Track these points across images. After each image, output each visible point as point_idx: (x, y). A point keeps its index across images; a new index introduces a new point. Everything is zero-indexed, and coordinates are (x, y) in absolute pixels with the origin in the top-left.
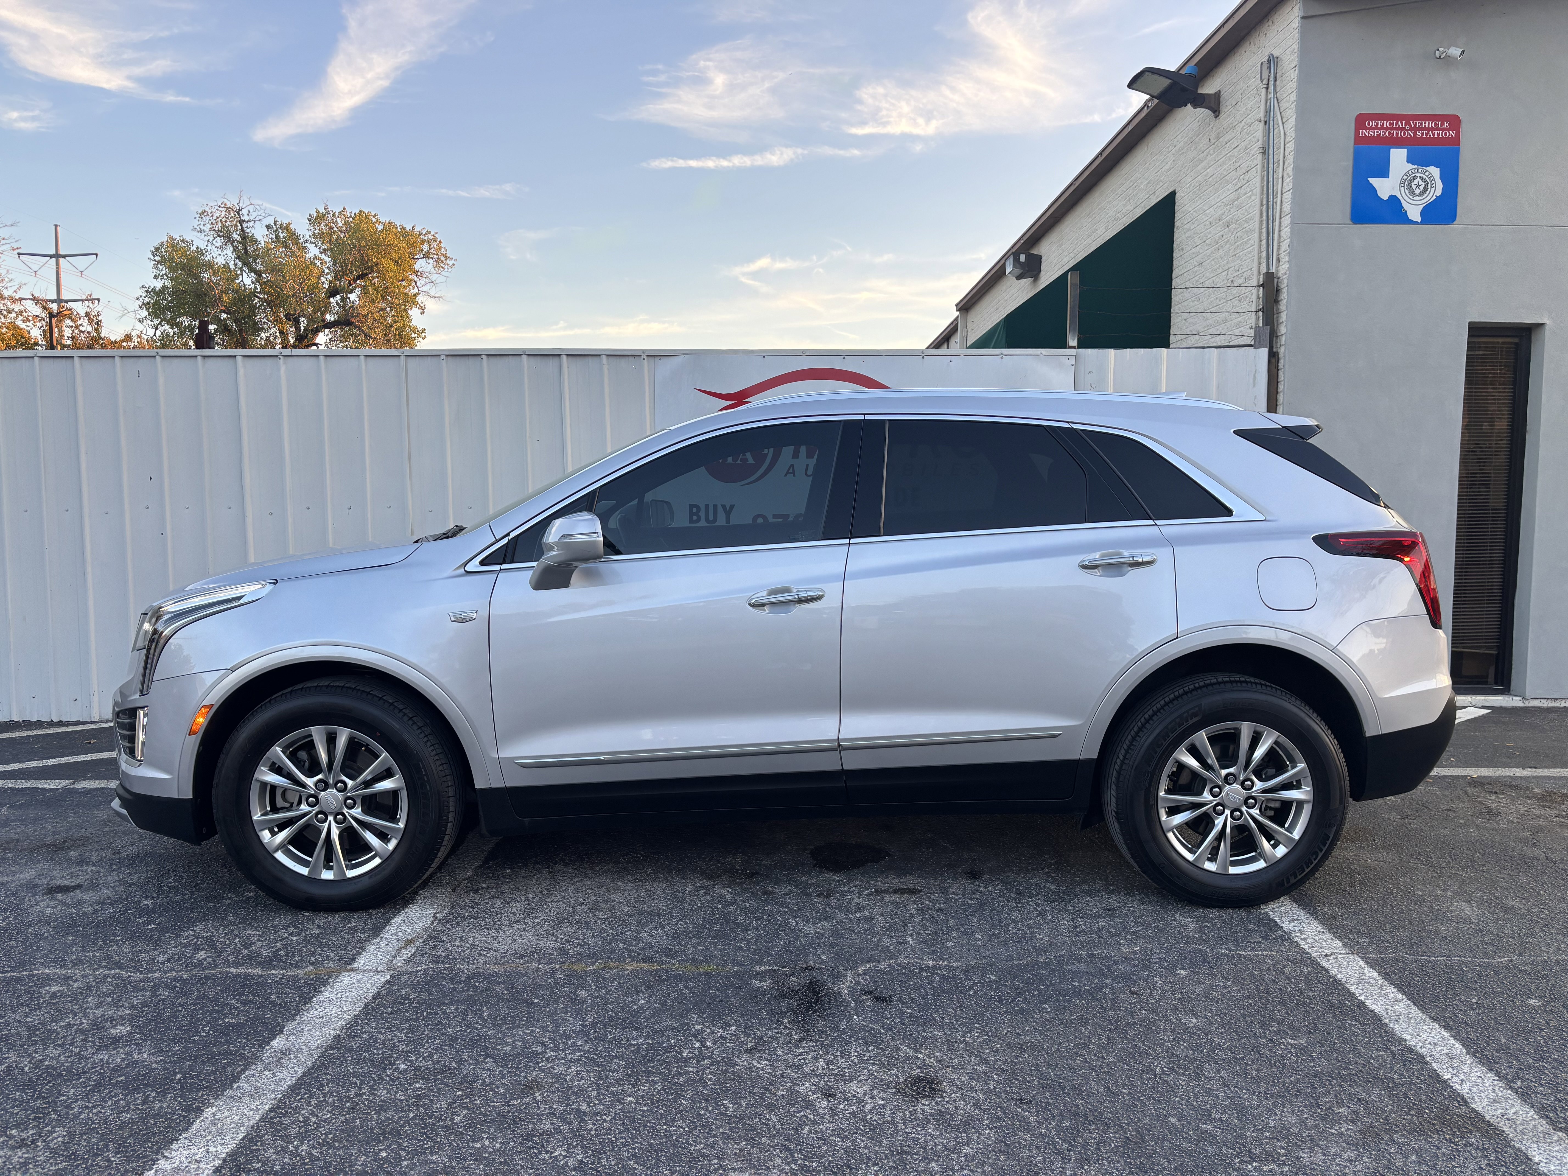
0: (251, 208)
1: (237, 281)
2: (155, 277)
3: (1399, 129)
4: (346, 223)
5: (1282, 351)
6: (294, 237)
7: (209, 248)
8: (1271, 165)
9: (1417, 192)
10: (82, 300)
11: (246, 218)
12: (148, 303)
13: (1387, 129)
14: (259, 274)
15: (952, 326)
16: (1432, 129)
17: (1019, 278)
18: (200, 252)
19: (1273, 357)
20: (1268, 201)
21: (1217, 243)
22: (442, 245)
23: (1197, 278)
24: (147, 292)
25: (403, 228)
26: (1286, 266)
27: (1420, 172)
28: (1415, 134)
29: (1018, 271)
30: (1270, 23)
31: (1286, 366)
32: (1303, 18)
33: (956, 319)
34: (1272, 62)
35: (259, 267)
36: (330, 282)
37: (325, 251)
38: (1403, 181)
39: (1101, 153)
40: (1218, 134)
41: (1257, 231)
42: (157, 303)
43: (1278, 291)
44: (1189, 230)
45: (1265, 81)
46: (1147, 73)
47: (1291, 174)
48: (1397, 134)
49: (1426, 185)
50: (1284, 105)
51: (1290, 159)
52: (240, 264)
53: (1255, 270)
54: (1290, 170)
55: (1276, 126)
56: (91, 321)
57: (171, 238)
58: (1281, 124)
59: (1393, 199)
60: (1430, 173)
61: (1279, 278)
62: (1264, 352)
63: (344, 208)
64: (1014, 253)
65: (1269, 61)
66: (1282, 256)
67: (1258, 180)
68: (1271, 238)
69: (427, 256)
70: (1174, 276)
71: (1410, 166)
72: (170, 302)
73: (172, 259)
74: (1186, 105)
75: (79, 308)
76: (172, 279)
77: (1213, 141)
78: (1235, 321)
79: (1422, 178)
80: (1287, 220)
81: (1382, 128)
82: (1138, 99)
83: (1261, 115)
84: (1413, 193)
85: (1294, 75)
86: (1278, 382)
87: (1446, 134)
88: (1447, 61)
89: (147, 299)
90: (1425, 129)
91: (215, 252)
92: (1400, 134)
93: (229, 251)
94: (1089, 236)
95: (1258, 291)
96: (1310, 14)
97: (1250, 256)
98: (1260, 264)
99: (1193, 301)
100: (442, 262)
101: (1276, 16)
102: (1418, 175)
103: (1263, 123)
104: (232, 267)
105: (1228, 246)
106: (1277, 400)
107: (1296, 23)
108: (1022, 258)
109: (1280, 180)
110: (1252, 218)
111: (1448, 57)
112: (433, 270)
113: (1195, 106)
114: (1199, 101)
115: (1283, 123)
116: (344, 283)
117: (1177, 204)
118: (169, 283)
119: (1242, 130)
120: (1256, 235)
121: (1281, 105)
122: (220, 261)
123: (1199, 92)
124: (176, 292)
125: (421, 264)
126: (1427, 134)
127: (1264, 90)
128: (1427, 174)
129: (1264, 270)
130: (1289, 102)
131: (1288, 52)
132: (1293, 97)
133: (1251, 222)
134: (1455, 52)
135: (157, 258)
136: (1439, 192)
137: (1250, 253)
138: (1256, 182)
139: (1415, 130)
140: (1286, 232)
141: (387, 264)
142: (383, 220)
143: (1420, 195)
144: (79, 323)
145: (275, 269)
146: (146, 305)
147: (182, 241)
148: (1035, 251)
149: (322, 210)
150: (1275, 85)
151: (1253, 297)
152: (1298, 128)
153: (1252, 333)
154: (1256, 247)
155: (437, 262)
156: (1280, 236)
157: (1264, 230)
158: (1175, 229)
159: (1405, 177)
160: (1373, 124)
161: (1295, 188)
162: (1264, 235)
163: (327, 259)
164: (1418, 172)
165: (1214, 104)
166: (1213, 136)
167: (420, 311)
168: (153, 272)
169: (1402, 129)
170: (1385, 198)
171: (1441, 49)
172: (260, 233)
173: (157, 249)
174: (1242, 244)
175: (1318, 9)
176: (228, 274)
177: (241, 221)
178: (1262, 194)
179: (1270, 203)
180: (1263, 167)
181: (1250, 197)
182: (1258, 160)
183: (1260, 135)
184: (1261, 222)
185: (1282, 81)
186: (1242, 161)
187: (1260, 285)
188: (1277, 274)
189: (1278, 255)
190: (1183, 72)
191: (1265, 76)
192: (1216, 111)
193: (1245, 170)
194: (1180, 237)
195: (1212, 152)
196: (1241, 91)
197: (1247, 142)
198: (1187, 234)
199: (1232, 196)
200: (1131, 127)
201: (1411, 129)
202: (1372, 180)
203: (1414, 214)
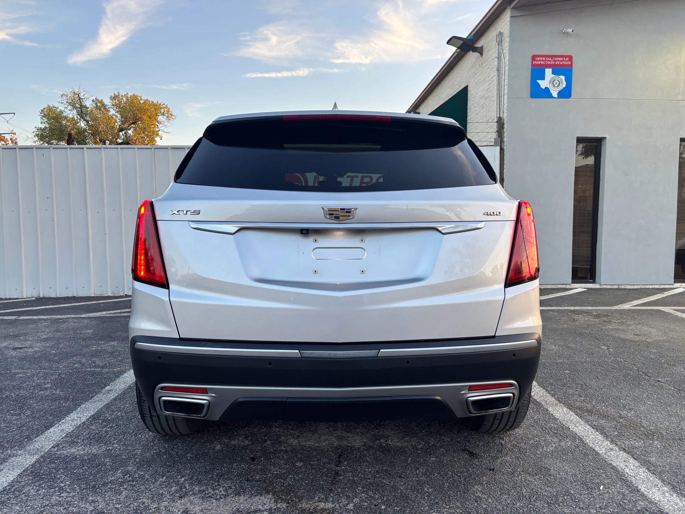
0: (84, 93)
1: (78, 125)
2: (41, 123)
3: (549, 61)
4: (127, 100)
5: (505, 148)
6: (104, 105)
7: (65, 110)
8: (500, 75)
9: (556, 85)
10: (9, 134)
11: (82, 97)
12: (38, 134)
13: (544, 61)
14: (87, 121)
16: (562, 61)
18: (61, 112)
19: (502, 150)
21: (483, 106)
22: (170, 110)
23: (476, 120)
24: (37, 129)
25: (152, 102)
26: (506, 114)
27: (557, 78)
28: (555, 63)
30: (500, 19)
31: (507, 154)
32: (511, 17)
34: (501, 34)
35: (88, 118)
36: (120, 125)
37: (117, 112)
38: (550, 82)
39: (440, 70)
40: (482, 63)
41: (496, 101)
42: (42, 134)
43: (503, 124)
44: (473, 101)
45: (498, 42)
46: (453, 38)
48: (548, 63)
49: (560, 83)
50: (505, 51)
51: (507, 73)
52: (79, 117)
53: (495, 116)
54: (507, 77)
55: (502, 60)
56: (12, 142)
57: (49, 106)
59: (547, 88)
60: (561, 78)
62: (498, 148)
63: (126, 93)
65: (499, 34)
66: (505, 110)
67: (496, 81)
68: (500, 104)
69: (163, 114)
70: (468, 119)
71: (553, 76)
72: (48, 134)
73: (49, 115)
74: (470, 51)
75: (8, 137)
76: (49, 124)
77: (480, 66)
78: (489, 136)
79: (558, 80)
80: (506, 97)
81: (542, 60)
82: (453, 49)
83: (497, 55)
84: (554, 86)
85: (508, 39)
86: (504, 160)
87: (567, 63)
88: (567, 34)
89: (37, 133)
90: (559, 61)
91: (68, 112)
92: (549, 63)
93: (75, 111)
95: (496, 124)
96: (514, 16)
97: (494, 111)
98: (497, 114)
99: (475, 129)
100: (170, 117)
101: (501, 17)
102: (556, 79)
103: (497, 58)
104: (76, 118)
105: (486, 107)
107: (508, 19)
109: (503, 81)
110: (494, 96)
111: (567, 32)
112: (165, 120)
113: (473, 52)
114: (475, 50)
115: (504, 59)
116: (126, 126)
117: (468, 91)
118: (47, 126)
119: (491, 61)
120: (495, 103)
121: (503, 51)
122: (71, 116)
123: (474, 46)
124: (51, 129)
125: (160, 118)
126: (559, 63)
127: (497, 46)
128: (560, 78)
129: (498, 116)
130: (506, 50)
131: (506, 30)
132: (507, 48)
134: (570, 30)
135: (42, 115)
136: (564, 86)
137: (494, 109)
138: (495, 82)
139: (555, 61)
140: (506, 101)
141: (145, 118)
142: (143, 99)
143: (557, 87)
145: (95, 119)
146: (37, 135)
147: (53, 107)
148: (417, 111)
149: (116, 94)
150: (501, 44)
151: (495, 127)
152: (509, 60)
153: (494, 141)
154: (495, 107)
155: (168, 117)
156: (504, 102)
157: (498, 101)
158: (468, 100)
159: (551, 80)
160: (539, 59)
161: (509, 84)
162: (498, 102)
163: (118, 115)
164: (556, 78)
165: (480, 51)
166: (480, 64)
167: (160, 138)
168: (40, 121)
169: (550, 61)
170: (543, 88)
171: (565, 30)
172: (89, 104)
173: (42, 111)
174: (491, 106)
175: (517, 13)
176: (74, 122)
177: (80, 99)
178: (497, 86)
179: (500, 90)
180: (497, 76)
181: (493, 88)
182: (496, 73)
183: (496, 63)
184: (497, 97)
185: (504, 42)
186: (490, 73)
187: (497, 122)
188: (503, 118)
189: (503, 110)
190: (468, 38)
191: (498, 40)
192: (481, 54)
193: (491, 77)
194: (470, 104)
195: (480, 70)
196: (490, 46)
197: (492, 66)
198: (472, 103)
199: (487, 87)
200: (451, 60)
201: (553, 61)
202: (538, 81)
203: (555, 94)
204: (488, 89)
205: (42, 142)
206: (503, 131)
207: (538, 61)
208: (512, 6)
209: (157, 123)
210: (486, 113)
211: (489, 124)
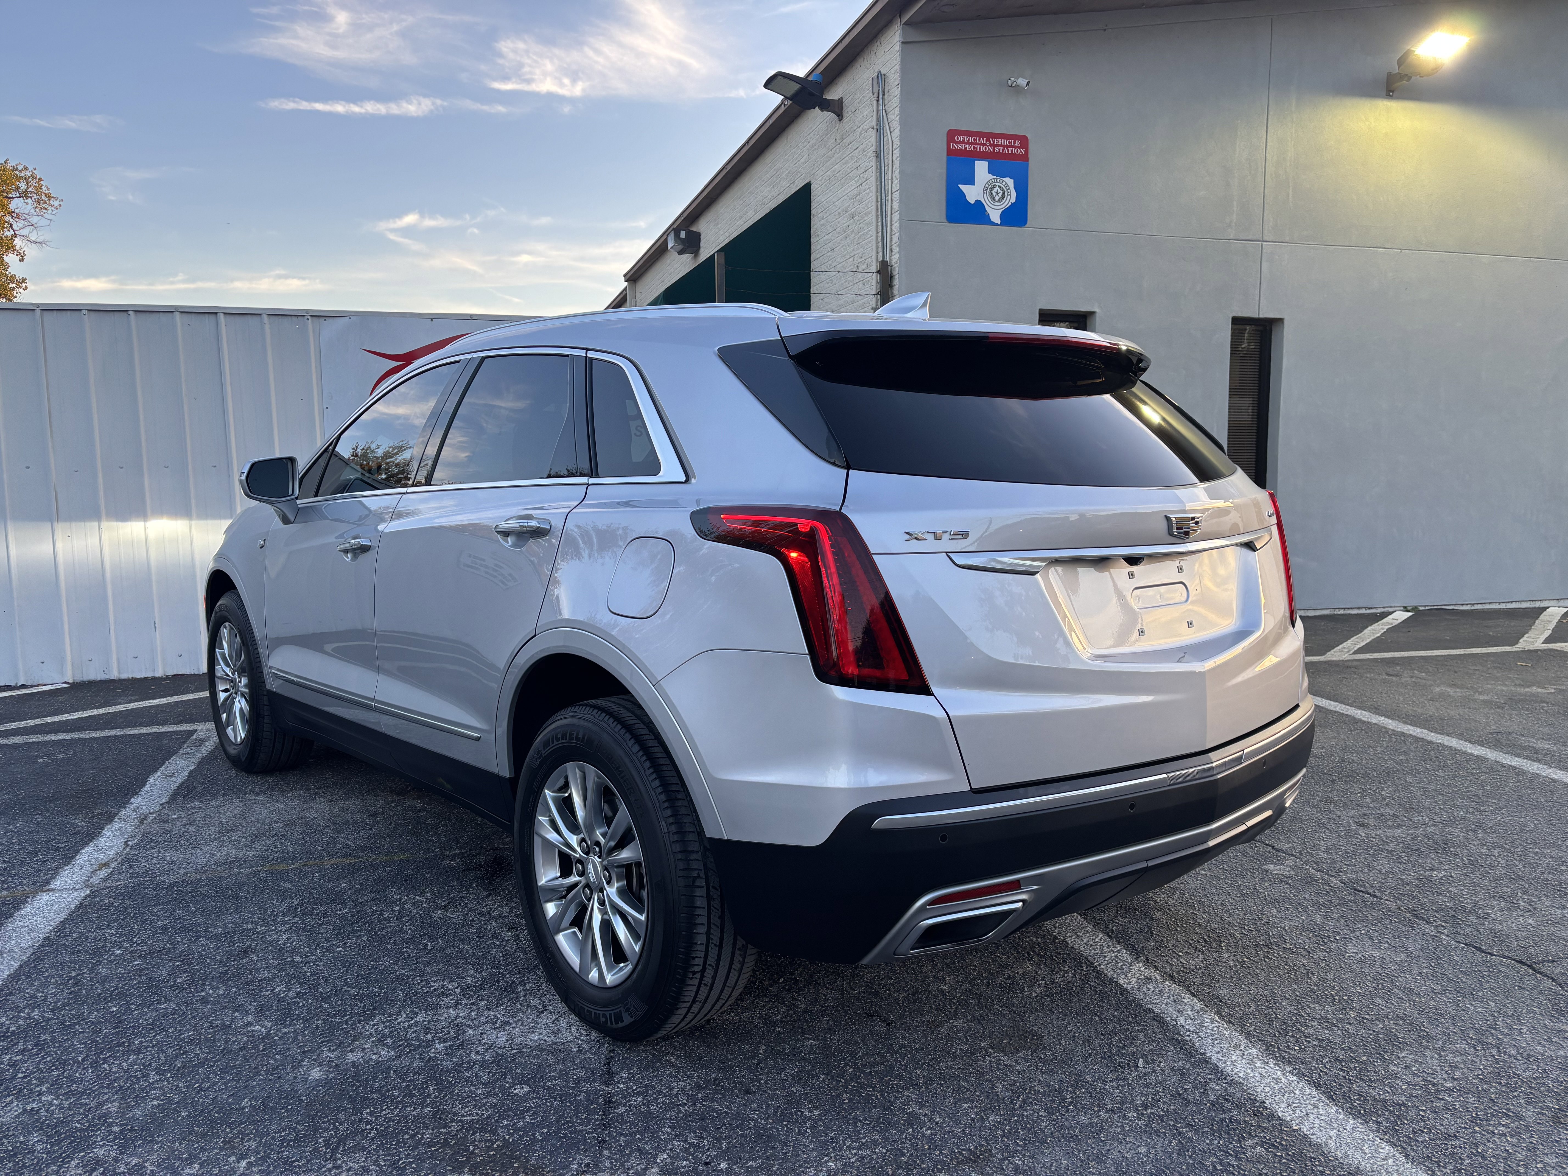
3: (981, 144)
8: (883, 168)
9: (997, 198)
13: (972, 143)
15: (621, 296)
16: (1007, 146)
17: (680, 253)
20: (881, 199)
21: (845, 232)
23: (830, 262)
26: (897, 256)
27: (999, 181)
28: (994, 149)
29: (680, 247)
30: (878, 43)
32: (903, 43)
33: (625, 289)
34: (881, 78)
38: (985, 190)
40: (842, 135)
41: (874, 224)
43: (892, 277)
44: (823, 218)
45: (876, 95)
46: (779, 77)
47: (898, 177)
48: (980, 148)
49: (1004, 193)
50: (891, 117)
51: (897, 164)
54: (897, 173)
55: (885, 135)
58: (889, 133)
59: (978, 202)
60: (1006, 183)
61: (892, 266)
64: (675, 229)
65: (878, 77)
66: (894, 247)
67: (873, 179)
68: (885, 231)
69: (25, 195)
70: (812, 260)
71: (992, 177)
74: (814, 108)
77: (839, 141)
78: (861, 302)
79: (1000, 187)
80: (896, 216)
81: (968, 143)
82: (775, 99)
83: (874, 123)
84: (993, 199)
85: (897, 91)
87: (1017, 151)
88: (1017, 89)
90: (1001, 146)
92: (983, 149)
94: (741, 218)
95: (877, 276)
96: (908, 40)
97: (870, 245)
98: (878, 254)
100: (45, 202)
101: (882, 39)
102: (997, 184)
103: (875, 130)
105: (853, 235)
107: (897, 47)
108: (683, 234)
109: (890, 181)
110: (870, 213)
111: (1017, 85)
112: (32, 211)
113: (822, 109)
114: (826, 105)
115: (891, 133)
117: (812, 194)
119: (861, 134)
120: (874, 227)
121: (887, 116)
123: (825, 97)
126: (1003, 150)
127: (875, 102)
128: (1004, 183)
129: (881, 259)
130: (894, 114)
131: (892, 71)
132: (897, 110)
133: (870, 215)
134: (1022, 82)
136: (1013, 200)
137: (870, 242)
138: (873, 181)
139: (994, 146)
140: (896, 226)
143: (999, 201)
148: (694, 229)
150: (883, 99)
151: (874, 282)
152: (902, 138)
154: (874, 238)
155: (38, 202)
156: (891, 229)
157: (880, 224)
158: (811, 218)
159: (987, 186)
160: (961, 139)
161: (902, 190)
162: (880, 227)
164: (997, 182)
165: (837, 109)
166: (838, 137)
167: (18, 258)
169: (984, 145)
170: (972, 202)
171: (1012, 79)
174: (863, 234)
175: (915, 36)
178: (877, 192)
179: (883, 201)
180: (877, 168)
181: (868, 194)
182: (873, 162)
183: (873, 140)
184: (876, 217)
185: (889, 96)
186: (861, 162)
187: (878, 272)
188: (891, 262)
189: (891, 246)
190: (810, 79)
191: (876, 90)
192: (840, 115)
193: (863, 170)
194: (816, 224)
195: (838, 151)
196: (858, 100)
197: (864, 146)
198: (821, 223)
199: (855, 192)
200: (771, 122)
201: (991, 145)
202: (961, 186)
203: (995, 217)
204: (857, 196)
206: (892, 293)
207: (960, 142)
208: (905, 18)
210: (853, 250)
211: (859, 275)
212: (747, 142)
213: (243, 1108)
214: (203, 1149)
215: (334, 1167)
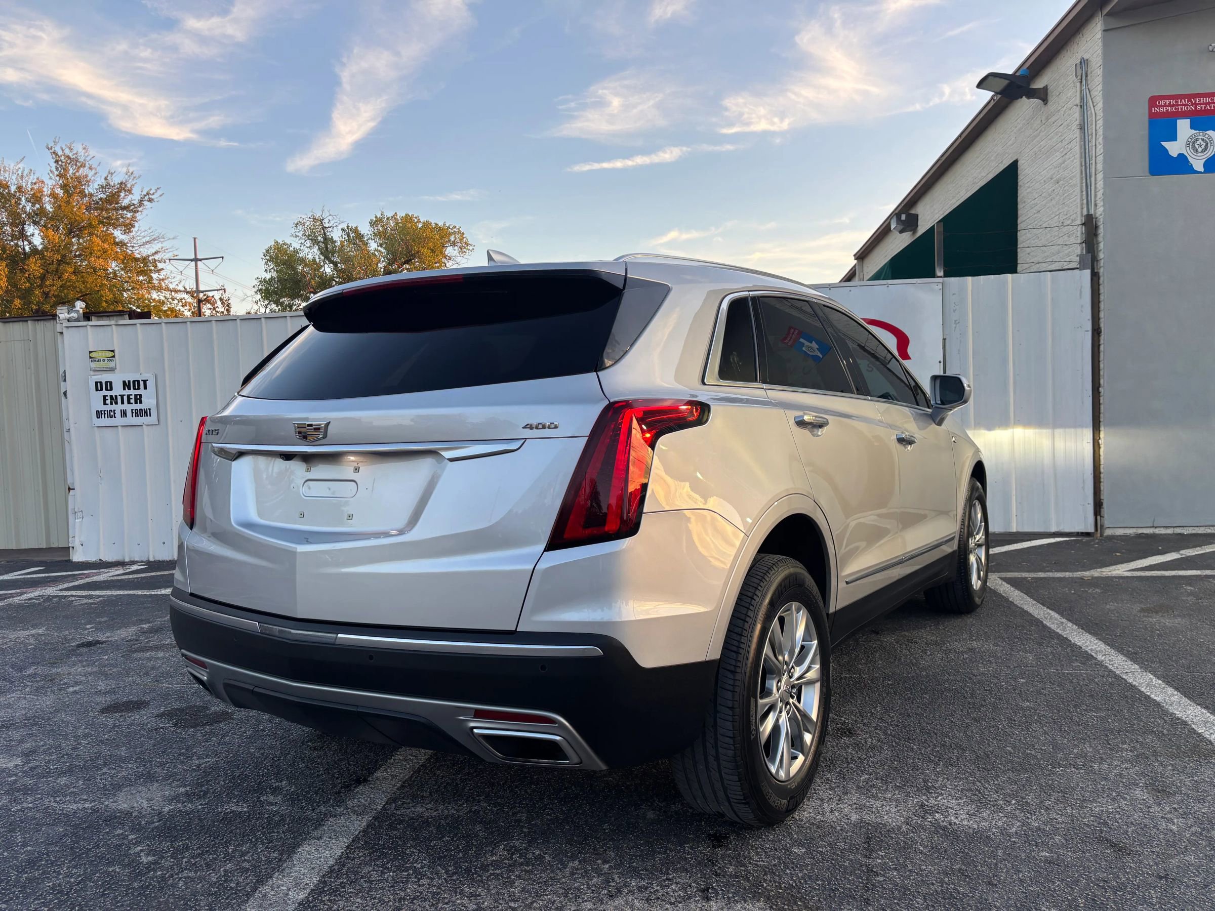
0: (330, 218)
1: (321, 270)
2: (266, 271)
3: (1183, 105)
4: (397, 224)
5: (1101, 271)
6: (360, 236)
7: (302, 248)
8: (1087, 137)
9: (1200, 150)
10: (217, 290)
11: (327, 225)
12: (261, 290)
13: (1173, 105)
14: (335, 264)
15: (851, 271)
16: (1209, 103)
17: (901, 232)
18: (296, 251)
19: (1095, 277)
20: (1086, 164)
21: (1050, 196)
22: (464, 236)
23: (1036, 222)
24: (260, 281)
25: (436, 224)
26: (1102, 209)
27: (1200, 135)
28: (1196, 108)
29: (901, 227)
30: (1081, 35)
31: (1105, 282)
32: (1104, 31)
33: (855, 266)
34: (1084, 63)
35: (336, 259)
36: (385, 267)
37: (381, 245)
38: (1188, 143)
40: (1048, 117)
41: (1079, 185)
42: (267, 289)
43: (1097, 227)
44: (1027, 187)
45: (1079, 77)
46: (991, 77)
47: (1101, 142)
48: (1182, 109)
49: (1207, 145)
50: (1094, 93)
51: (1100, 132)
52: (322, 258)
53: (1079, 213)
54: (1100, 140)
55: (1088, 109)
56: (223, 304)
57: (276, 242)
58: (1092, 107)
59: (1181, 156)
60: (1209, 136)
61: (1096, 218)
62: (1087, 273)
63: (396, 213)
64: (897, 214)
65: (1081, 62)
66: (1098, 202)
67: (1077, 148)
68: (1089, 189)
69: (452, 244)
70: (1019, 221)
71: (1193, 131)
72: (276, 288)
73: (277, 257)
74: (1022, 97)
75: (217, 295)
76: (277, 272)
77: (1043, 122)
78: (1066, 252)
79: (1203, 140)
80: (1100, 176)
81: (1170, 105)
82: (986, 96)
83: (1078, 101)
84: (1196, 151)
85: (1099, 72)
86: (1099, 294)
89: (260, 287)
90: (1203, 104)
91: (306, 250)
92: (1184, 109)
93: (316, 249)
95: (1082, 228)
96: (1110, 28)
97: (1075, 203)
98: (1082, 209)
99: (1033, 241)
100: (464, 248)
101: (1085, 31)
102: (1199, 137)
103: (1079, 107)
104: (318, 260)
105: (1058, 197)
106: (1099, 307)
107: (1099, 35)
108: (903, 217)
109: (1094, 147)
110: (1074, 176)
112: (458, 254)
113: (1029, 97)
114: (1032, 94)
115: (1094, 107)
116: (395, 266)
117: (1019, 169)
118: (275, 275)
119: (1065, 112)
120: (1078, 188)
121: (1092, 93)
122: (310, 257)
123: (1031, 87)
124: (280, 280)
125: (448, 250)
126: (1205, 108)
127: (1078, 84)
128: (1207, 136)
129: (1085, 213)
130: (1097, 91)
131: (1095, 55)
132: (1100, 88)
133: (1074, 179)
135: (268, 258)
137: (1075, 201)
138: (1077, 149)
139: (1196, 105)
140: (1100, 184)
141: (426, 251)
142: (422, 220)
143: (1202, 152)
144: (216, 305)
145: (346, 260)
146: (260, 290)
147: (284, 244)
148: (912, 212)
149: (379, 215)
150: (1086, 80)
151: (1078, 233)
152: (1105, 110)
153: (1078, 259)
154: (1079, 196)
155: (461, 248)
156: (1096, 188)
157: (1084, 184)
158: (1018, 188)
159: (1190, 140)
160: (1162, 103)
161: (1106, 153)
162: (1084, 188)
163: (383, 250)
164: (1199, 136)
165: (1042, 95)
166: (1043, 118)
168: (264, 267)
169: (1185, 105)
170: (1175, 155)
171: (1213, 45)
172: (337, 235)
173: (267, 251)
174: (1068, 195)
175: (1114, 23)
176: (315, 266)
177: (324, 228)
178: (1081, 158)
179: (1088, 165)
180: (1081, 138)
181: (1073, 161)
182: (1077, 133)
183: (1077, 116)
184: (1082, 179)
185: (1091, 76)
186: (1065, 136)
187: (1083, 224)
188: (1095, 215)
189: (1095, 201)
190: (1018, 74)
191: (1079, 73)
192: (1045, 100)
193: (1067, 142)
194: (1022, 193)
195: (1043, 129)
196: (1062, 85)
197: (1068, 121)
198: (1028, 191)
199: (1060, 161)
200: (981, 116)
201: (1192, 104)
202: (1163, 143)
203: (1198, 165)
204: (1061, 164)
205: (267, 302)
206: (1097, 241)
207: (1161, 106)
208: (1106, 11)
209: (444, 260)
210: (1059, 209)
211: (1065, 229)
212: (960, 136)
213: (605, 830)
214: (580, 852)
215: (667, 879)
